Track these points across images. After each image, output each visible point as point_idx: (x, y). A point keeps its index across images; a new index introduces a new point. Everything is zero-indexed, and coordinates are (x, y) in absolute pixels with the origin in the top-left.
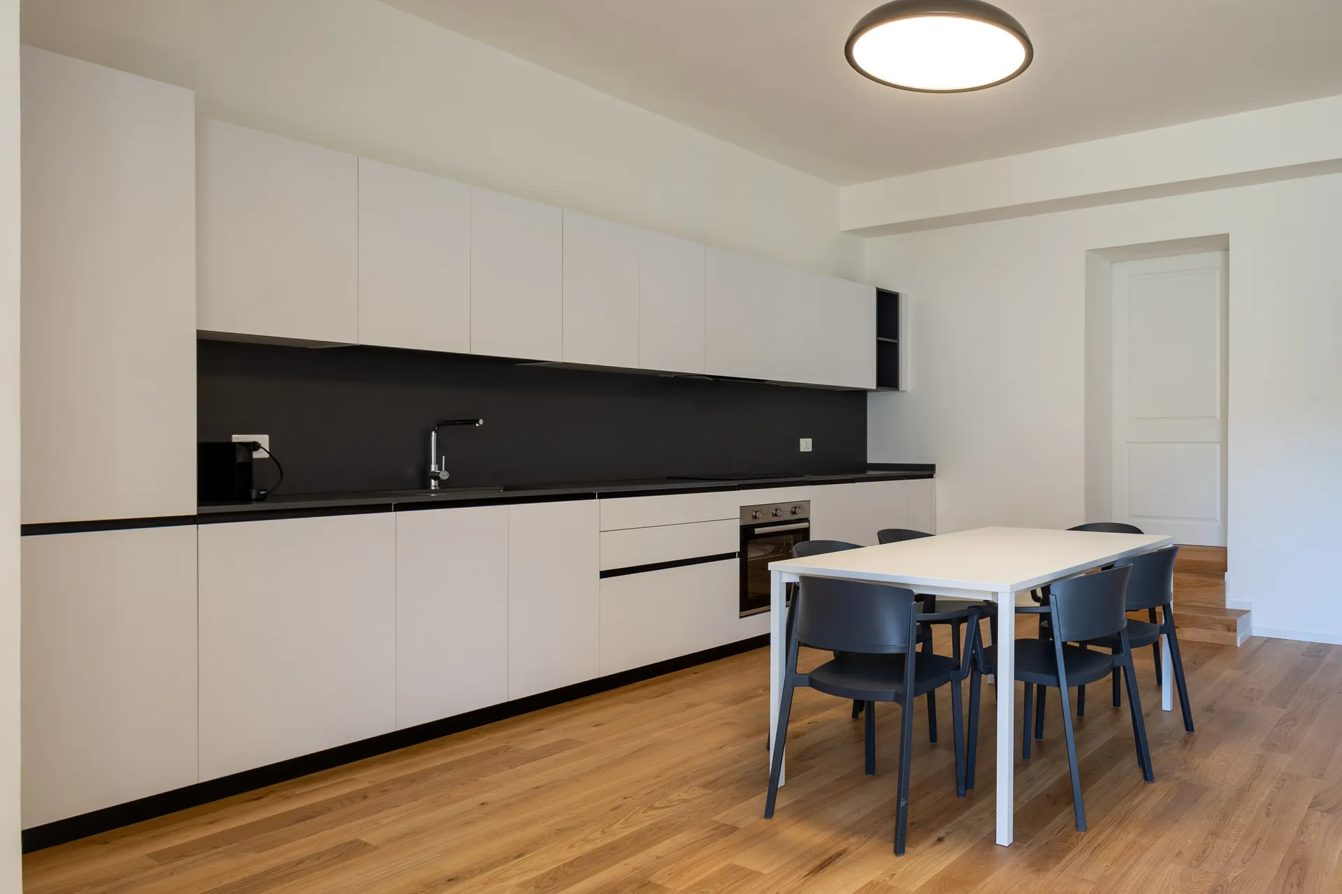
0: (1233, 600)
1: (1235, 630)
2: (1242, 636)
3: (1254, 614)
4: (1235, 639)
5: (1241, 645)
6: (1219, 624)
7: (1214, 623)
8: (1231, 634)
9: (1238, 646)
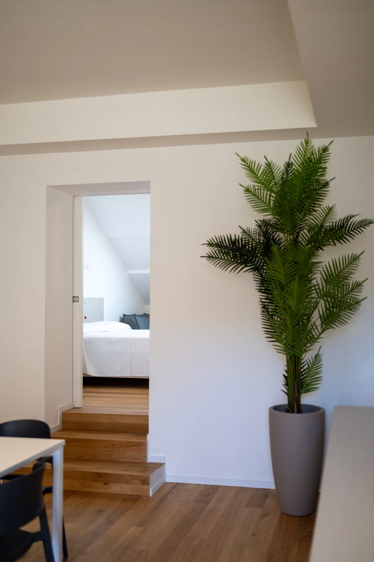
0: (152, 456)
1: (148, 484)
2: (153, 487)
3: (166, 465)
4: (148, 491)
5: (152, 496)
6: (137, 479)
7: (133, 479)
8: (145, 487)
9: (151, 496)
